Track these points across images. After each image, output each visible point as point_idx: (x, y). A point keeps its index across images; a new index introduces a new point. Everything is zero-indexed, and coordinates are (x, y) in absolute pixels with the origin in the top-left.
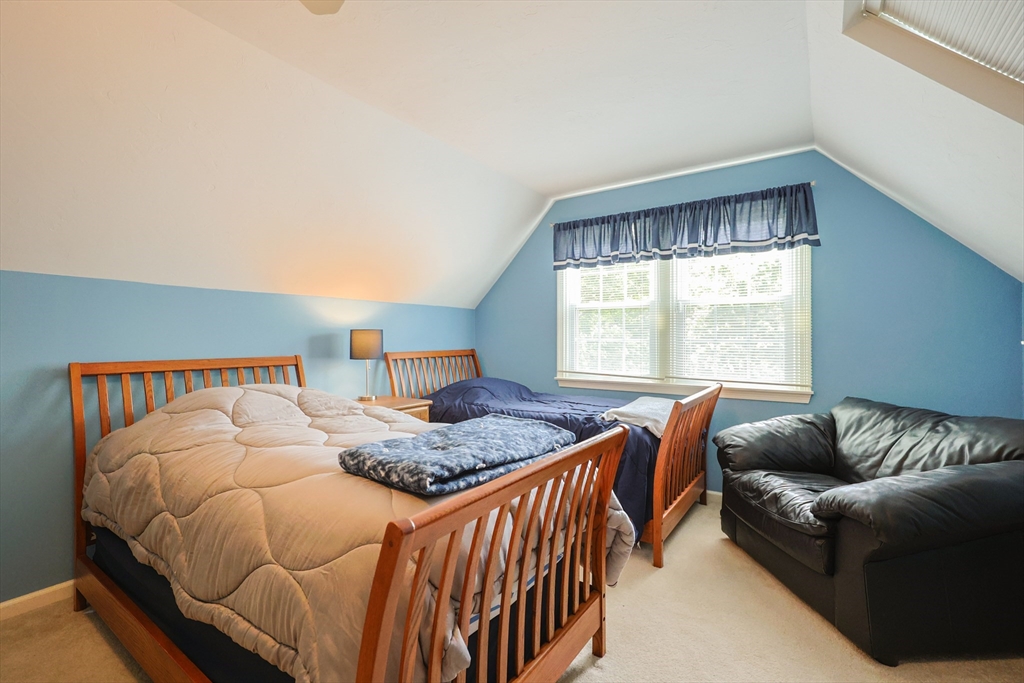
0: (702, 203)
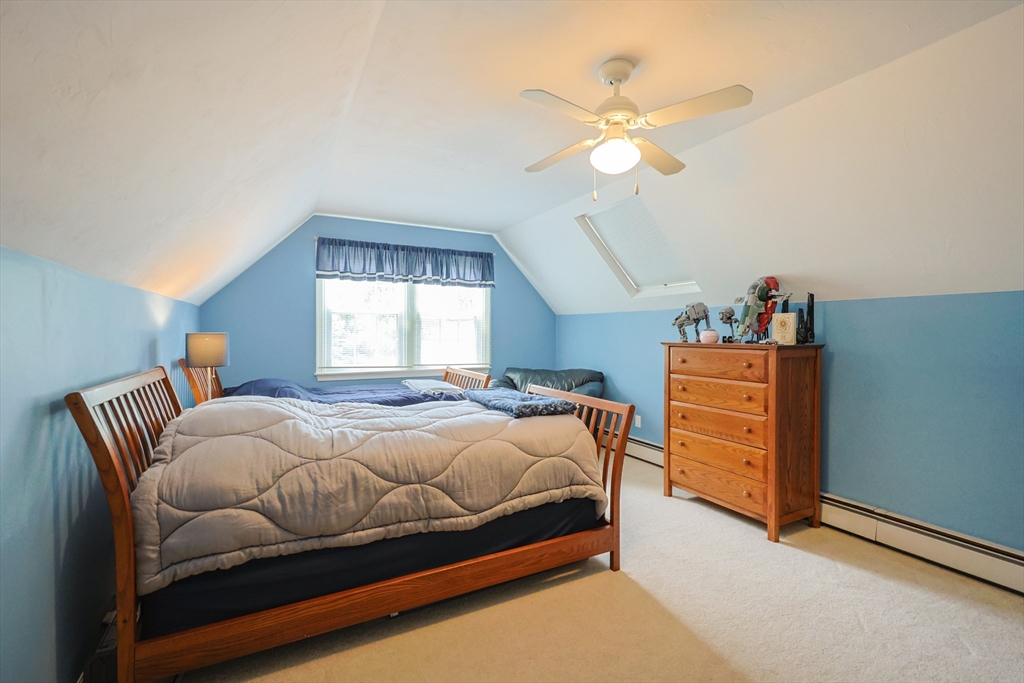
0: (439, 250)
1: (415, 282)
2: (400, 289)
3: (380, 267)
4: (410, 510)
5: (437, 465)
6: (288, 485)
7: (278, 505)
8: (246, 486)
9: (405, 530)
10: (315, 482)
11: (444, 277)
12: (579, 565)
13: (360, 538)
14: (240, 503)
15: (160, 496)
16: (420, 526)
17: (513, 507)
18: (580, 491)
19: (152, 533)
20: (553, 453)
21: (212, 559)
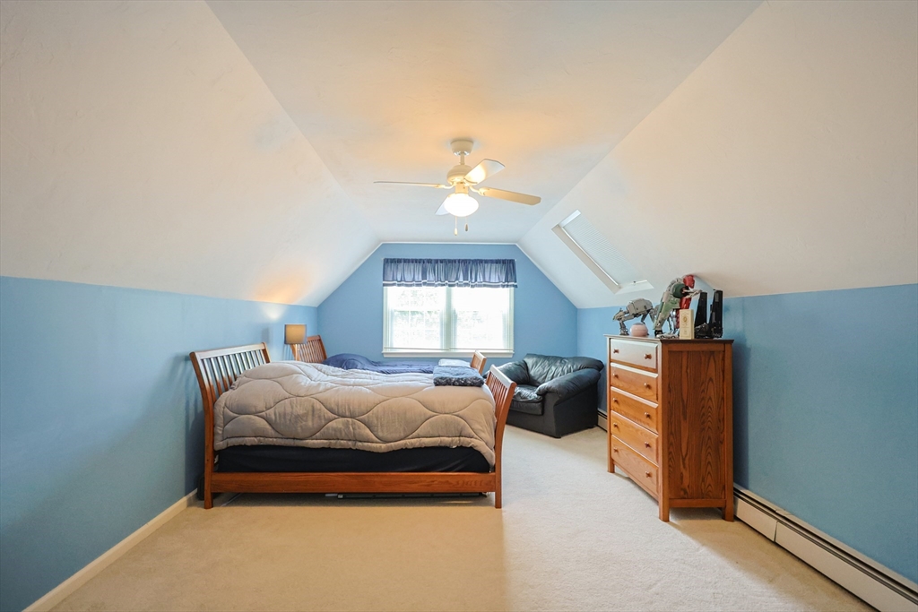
0: (469, 260)
1: (450, 286)
2: (441, 291)
3: (424, 277)
4: (343, 433)
5: (363, 408)
6: (279, 408)
7: (273, 417)
8: (261, 406)
9: (341, 444)
10: (292, 408)
11: (473, 281)
12: (476, 497)
13: (314, 443)
14: (256, 413)
15: (225, 404)
16: (350, 444)
17: (412, 444)
18: (466, 441)
19: (220, 421)
20: (447, 411)
21: (242, 439)
